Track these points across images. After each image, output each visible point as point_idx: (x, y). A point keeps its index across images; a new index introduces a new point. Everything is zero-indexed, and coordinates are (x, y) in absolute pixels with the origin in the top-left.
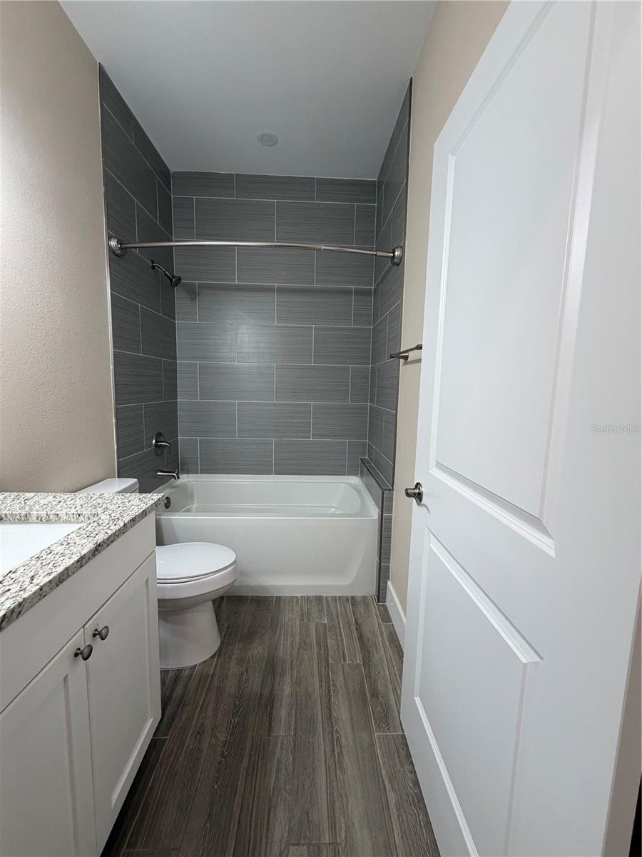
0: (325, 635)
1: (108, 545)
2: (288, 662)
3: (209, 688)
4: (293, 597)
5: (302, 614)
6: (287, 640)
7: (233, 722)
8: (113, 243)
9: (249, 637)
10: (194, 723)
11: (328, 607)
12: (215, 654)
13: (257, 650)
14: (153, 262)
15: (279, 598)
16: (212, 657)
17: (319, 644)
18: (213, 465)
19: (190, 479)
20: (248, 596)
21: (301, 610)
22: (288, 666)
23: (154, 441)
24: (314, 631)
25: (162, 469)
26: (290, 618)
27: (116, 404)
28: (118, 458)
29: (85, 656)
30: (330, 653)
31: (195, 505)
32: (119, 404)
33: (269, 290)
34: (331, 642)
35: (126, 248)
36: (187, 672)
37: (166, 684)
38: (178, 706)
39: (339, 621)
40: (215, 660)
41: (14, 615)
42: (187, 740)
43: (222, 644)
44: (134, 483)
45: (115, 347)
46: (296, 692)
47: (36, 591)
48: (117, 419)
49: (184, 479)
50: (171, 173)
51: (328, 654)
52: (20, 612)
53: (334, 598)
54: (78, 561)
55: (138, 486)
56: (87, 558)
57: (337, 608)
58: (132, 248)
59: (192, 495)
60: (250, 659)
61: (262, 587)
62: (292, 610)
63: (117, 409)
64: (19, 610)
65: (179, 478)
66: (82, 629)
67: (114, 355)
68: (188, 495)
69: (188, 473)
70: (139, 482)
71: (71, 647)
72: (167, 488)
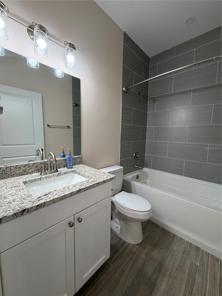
0: (195, 272)
1: (85, 190)
2: (169, 272)
3: (131, 257)
4: (182, 239)
5: (185, 251)
6: (172, 259)
7: (135, 280)
8: (124, 89)
9: (155, 245)
10: (122, 267)
11: (202, 256)
12: (139, 244)
13: (156, 254)
14: (139, 92)
15: (174, 235)
16: (137, 244)
17: (189, 275)
18: (157, 167)
19: (148, 170)
20: (160, 227)
21: (185, 248)
22: (168, 274)
23: (134, 155)
24: (189, 265)
25: (137, 165)
26: (177, 248)
27: (121, 141)
28: (120, 159)
29: (71, 226)
30: (195, 285)
31: (149, 180)
32: (122, 141)
33: (189, 91)
34: (198, 279)
35: (128, 89)
36: (127, 244)
37: (119, 244)
38: (120, 256)
39: (207, 270)
40: (138, 246)
41: (42, 206)
42: (117, 273)
43: (143, 241)
44: (122, 168)
45: (122, 123)
46: (168, 292)
47: (52, 200)
48: (121, 146)
49: (145, 169)
50: (150, 58)
51: (194, 285)
52: (44, 205)
53: (208, 254)
54: (70, 194)
55: (123, 170)
56: (74, 193)
57: (208, 261)
58: (130, 88)
59: (148, 176)
60: (152, 256)
61: (168, 226)
62: (180, 246)
63: (121, 143)
64: (44, 204)
65: (142, 169)
66: (73, 216)
67: (122, 125)
68: (146, 176)
69: (147, 168)
70: (124, 168)
71: (68, 220)
72: (139, 172)
